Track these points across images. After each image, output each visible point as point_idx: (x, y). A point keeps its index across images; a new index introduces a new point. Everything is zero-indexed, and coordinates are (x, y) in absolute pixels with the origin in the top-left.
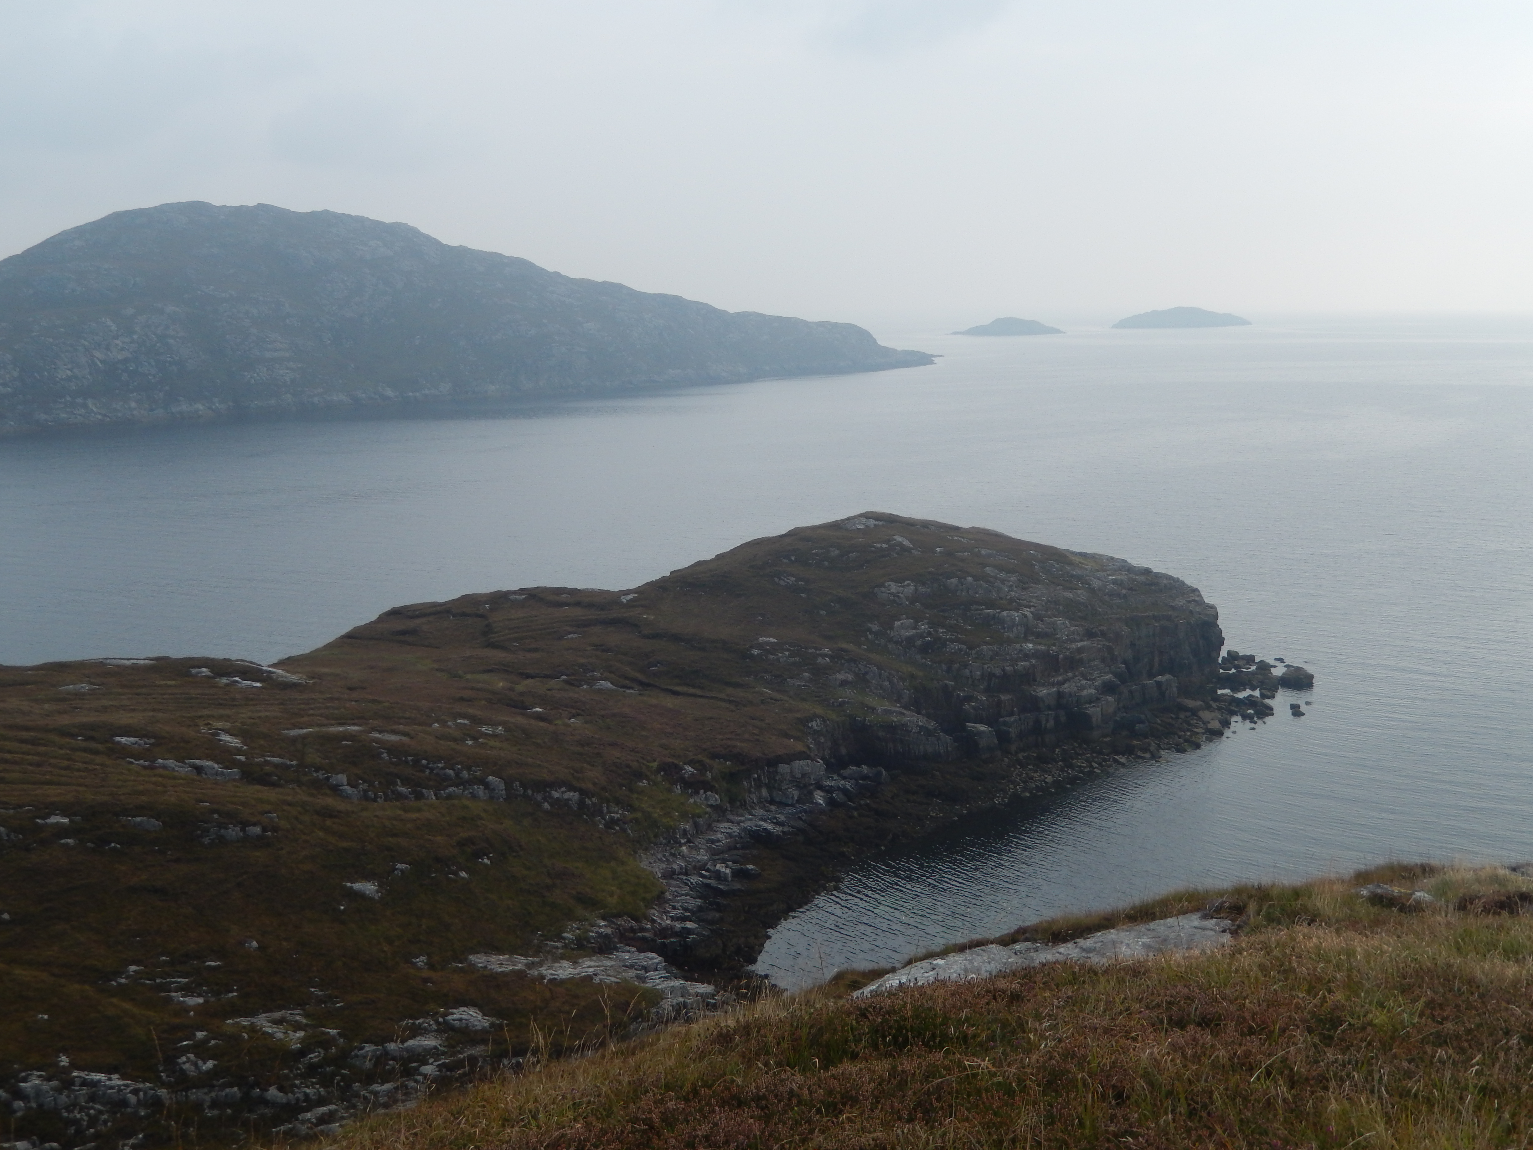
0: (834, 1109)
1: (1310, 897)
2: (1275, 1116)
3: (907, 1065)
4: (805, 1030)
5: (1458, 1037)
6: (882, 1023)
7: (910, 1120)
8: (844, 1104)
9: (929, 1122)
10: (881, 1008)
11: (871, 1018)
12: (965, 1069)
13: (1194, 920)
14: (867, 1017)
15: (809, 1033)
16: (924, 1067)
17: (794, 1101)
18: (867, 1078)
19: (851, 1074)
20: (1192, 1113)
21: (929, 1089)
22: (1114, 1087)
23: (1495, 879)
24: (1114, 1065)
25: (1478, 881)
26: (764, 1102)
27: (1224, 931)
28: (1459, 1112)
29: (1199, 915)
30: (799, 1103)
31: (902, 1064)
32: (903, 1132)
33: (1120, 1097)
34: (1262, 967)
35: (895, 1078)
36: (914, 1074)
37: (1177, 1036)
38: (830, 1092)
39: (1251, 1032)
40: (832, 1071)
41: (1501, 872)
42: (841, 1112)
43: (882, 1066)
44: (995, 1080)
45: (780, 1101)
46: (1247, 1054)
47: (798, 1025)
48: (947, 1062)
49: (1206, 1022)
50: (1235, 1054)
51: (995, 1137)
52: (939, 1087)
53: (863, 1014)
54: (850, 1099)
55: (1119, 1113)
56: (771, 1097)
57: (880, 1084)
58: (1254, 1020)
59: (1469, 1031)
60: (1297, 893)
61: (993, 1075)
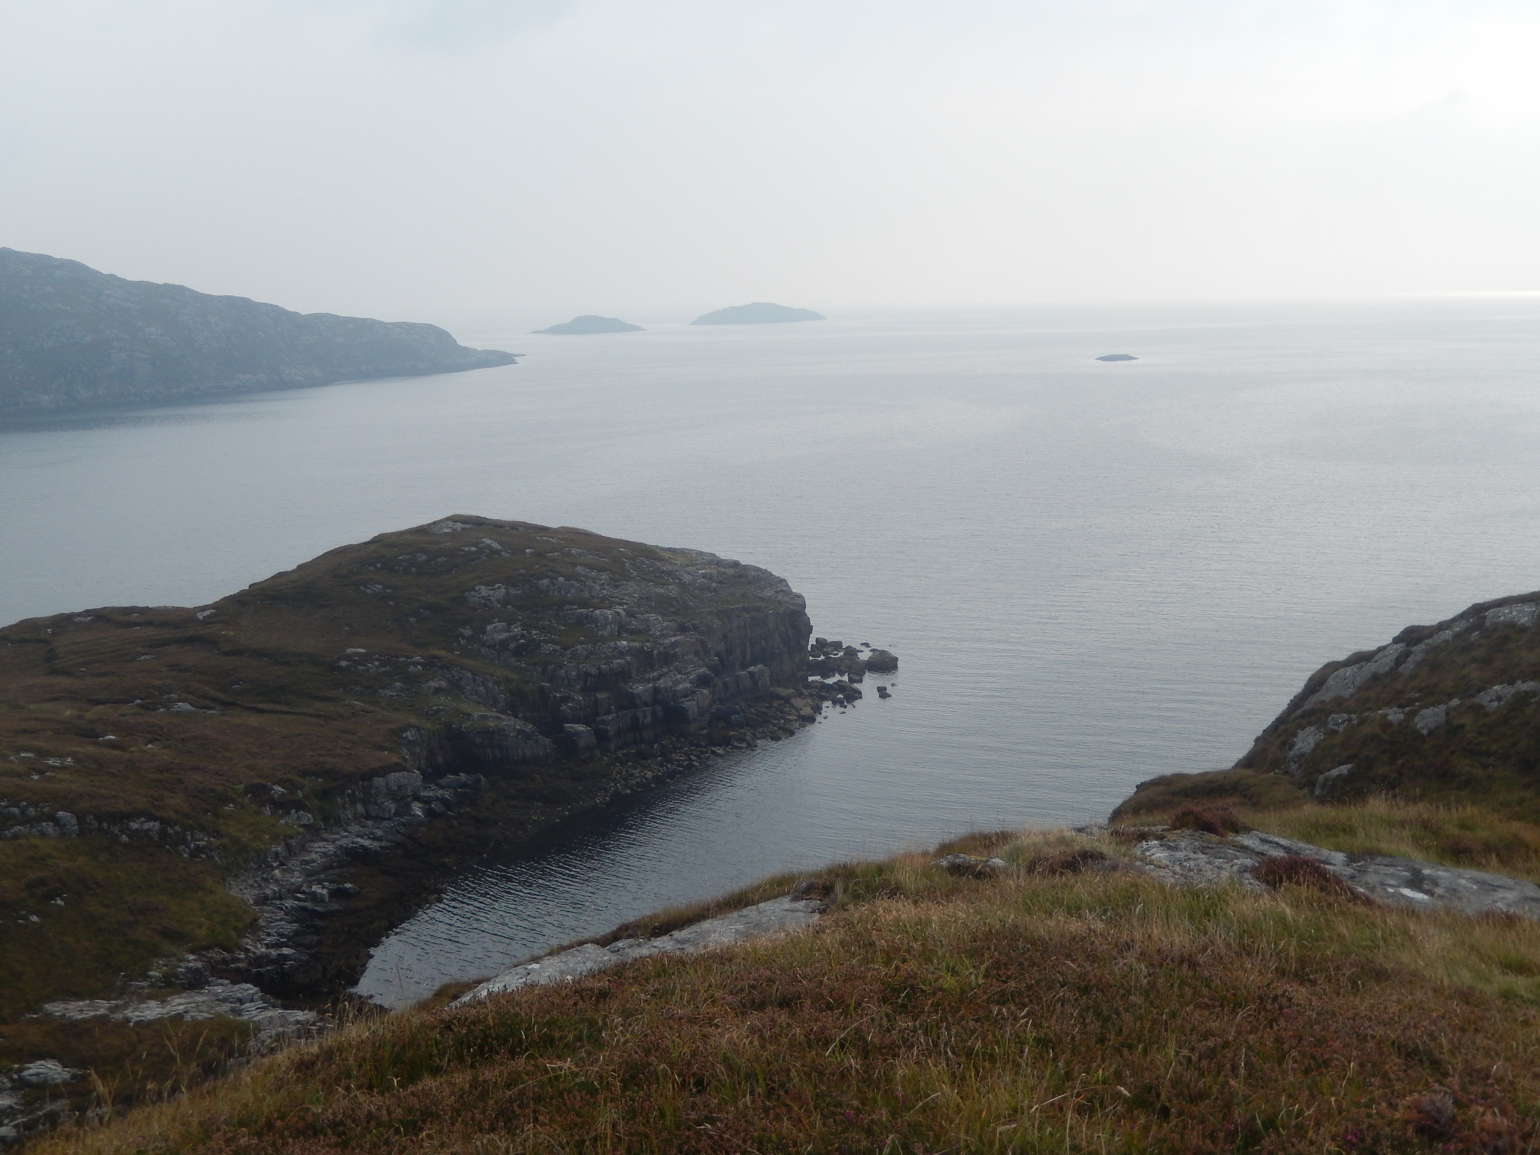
0: (413, 1127)
1: (892, 872)
2: (849, 1087)
3: (488, 1074)
4: (388, 1048)
5: (1020, 993)
6: (466, 1034)
7: (493, 1129)
8: (424, 1122)
9: (511, 1132)
10: (466, 1019)
11: (455, 1030)
12: (546, 1071)
13: (785, 903)
14: (451, 1030)
15: (392, 1052)
16: (506, 1075)
17: (373, 1124)
18: (447, 1092)
19: (431, 1088)
20: (770, 1092)
21: (511, 1097)
22: (694, 1074)
23: (1062, 840)
24: (694, 1054)
25: (1047, 844)
26: (341, 1128)
27: (813, 912)
28: (1019, 1065)
29: (788, 898)
30: (379, 1124)
31: (483, 1074)
32: (482, 1143)
33: (699, 1083)
34: (842, 943)
35: (476, 1089)
36: (495, 1083)
37: (755, 1019)
38: (410, 1110)
39: (830, 1007)
40: (411, 1088)
41: (1067, 834)
42: (421, 1130)
43: (462, 1078)
44: (577, 1080)
45: (357, 1126)
46: (823, 1029)
47: (380, 1045)
48: (530, 1068)
49: (784, 1003)
50: (811, 1030)
51: (577, 1138)
52: (521, 1094)
53: (448, 1026)
54: (428, 1115)
55: (698, 1099)
56: (349, 1122)
57: (461, 1097)
58: (831, 996)
59: (1030, 987)
60: (880, 869)
61: (575, 1075)
